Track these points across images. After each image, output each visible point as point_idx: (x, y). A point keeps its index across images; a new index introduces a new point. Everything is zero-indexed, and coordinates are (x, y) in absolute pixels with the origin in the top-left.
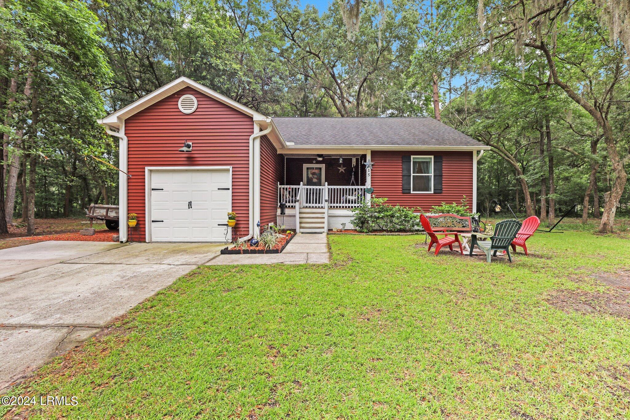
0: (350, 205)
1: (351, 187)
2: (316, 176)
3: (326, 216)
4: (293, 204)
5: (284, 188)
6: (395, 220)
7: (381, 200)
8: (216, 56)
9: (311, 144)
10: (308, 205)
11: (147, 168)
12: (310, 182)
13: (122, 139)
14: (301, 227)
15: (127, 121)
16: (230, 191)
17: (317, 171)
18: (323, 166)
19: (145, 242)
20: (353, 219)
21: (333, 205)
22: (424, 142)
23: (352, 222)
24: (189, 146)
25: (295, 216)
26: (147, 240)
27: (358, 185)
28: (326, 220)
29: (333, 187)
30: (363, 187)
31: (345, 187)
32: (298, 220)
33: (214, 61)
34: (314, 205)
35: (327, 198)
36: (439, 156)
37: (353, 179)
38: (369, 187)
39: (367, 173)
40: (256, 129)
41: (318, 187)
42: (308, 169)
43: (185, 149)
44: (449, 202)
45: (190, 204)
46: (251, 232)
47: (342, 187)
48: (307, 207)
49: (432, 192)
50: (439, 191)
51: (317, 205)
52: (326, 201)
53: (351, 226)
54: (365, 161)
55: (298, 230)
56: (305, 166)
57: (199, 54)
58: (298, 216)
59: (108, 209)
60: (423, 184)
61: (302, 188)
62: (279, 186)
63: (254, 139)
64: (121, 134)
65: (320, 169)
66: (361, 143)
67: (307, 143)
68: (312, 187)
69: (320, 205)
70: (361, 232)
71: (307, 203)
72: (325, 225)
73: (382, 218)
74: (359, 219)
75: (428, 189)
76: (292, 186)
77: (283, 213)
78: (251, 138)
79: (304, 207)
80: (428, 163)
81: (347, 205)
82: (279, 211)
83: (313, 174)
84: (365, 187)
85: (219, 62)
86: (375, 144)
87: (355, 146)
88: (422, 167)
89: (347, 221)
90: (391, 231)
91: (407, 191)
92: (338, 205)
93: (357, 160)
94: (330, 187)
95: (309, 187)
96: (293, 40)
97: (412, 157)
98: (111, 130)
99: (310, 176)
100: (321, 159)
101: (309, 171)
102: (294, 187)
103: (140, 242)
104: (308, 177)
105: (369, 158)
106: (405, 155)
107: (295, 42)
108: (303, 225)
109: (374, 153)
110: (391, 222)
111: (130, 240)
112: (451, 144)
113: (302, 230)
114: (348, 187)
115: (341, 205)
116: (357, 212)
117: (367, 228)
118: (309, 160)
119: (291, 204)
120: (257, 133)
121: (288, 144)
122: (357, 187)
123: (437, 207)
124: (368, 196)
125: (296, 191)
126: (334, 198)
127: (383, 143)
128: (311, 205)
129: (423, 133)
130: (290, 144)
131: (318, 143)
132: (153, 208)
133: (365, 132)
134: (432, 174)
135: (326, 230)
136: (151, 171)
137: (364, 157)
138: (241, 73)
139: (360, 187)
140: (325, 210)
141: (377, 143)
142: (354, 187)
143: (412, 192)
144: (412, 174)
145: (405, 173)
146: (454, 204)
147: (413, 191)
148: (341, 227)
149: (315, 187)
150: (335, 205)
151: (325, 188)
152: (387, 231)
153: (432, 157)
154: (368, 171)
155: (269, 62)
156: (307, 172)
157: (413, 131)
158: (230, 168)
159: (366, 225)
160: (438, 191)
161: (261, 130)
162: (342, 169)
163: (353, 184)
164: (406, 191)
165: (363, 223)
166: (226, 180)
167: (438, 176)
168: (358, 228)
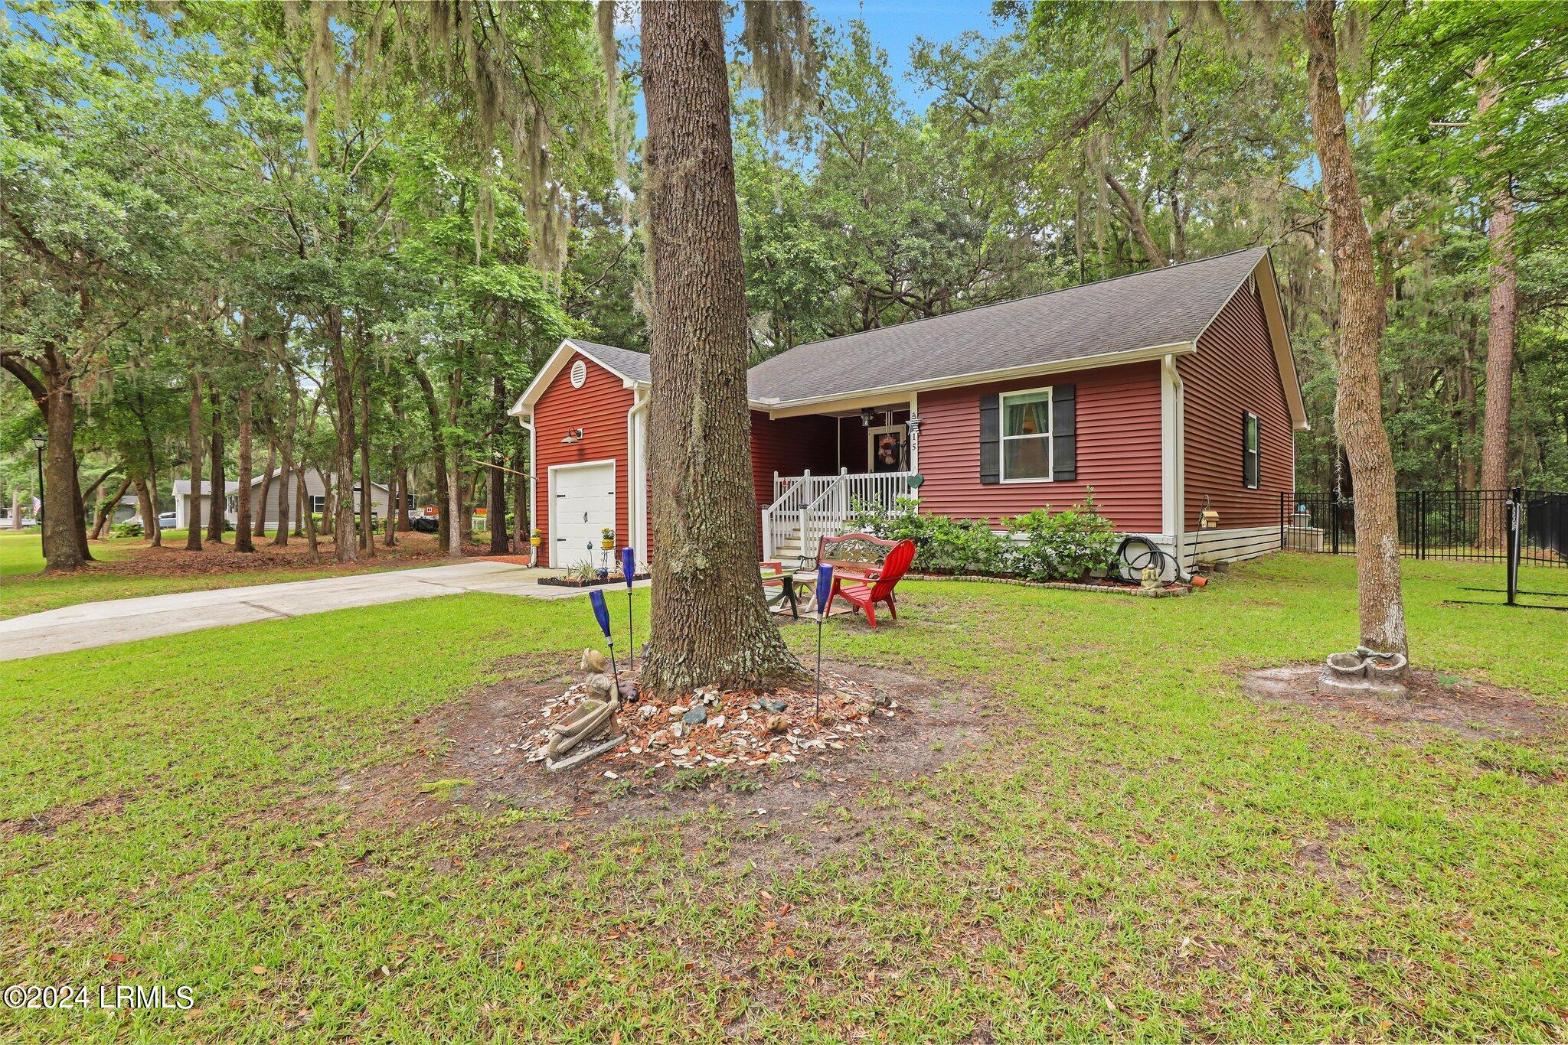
2: (889, 452)
11: (551, 468)
12: (879, 464)
13: (532, 432)
15: (537, 407)
16: (614, 497)
17: (891, 441)
18: (902, 429)
19: (547, 567)
24: (577, 434)
26: (551, 565)
30: (905, 475)
36: (1065, 384)
38: (916, 473)
39: (912, 442)
40: (637, 398)
43: (569, 439)
45: (586, 515)
49: (1051, 479)
50: (1067, 477)
54: (908, 419)
60: (1029, 459)
61: (809, 481)
62: (777, 480)
64: (531, 427)
66: (900, 380)
75: (1040, 472)
78: (629, 415)
80: (1039, 408)
83: (887, 446)
84: (909, 474)
86: (925, 376)
91: (991, 480)
97: (1002, 395)
98: (524, 421)
99: (881, 451)
101: (880, 441)
103: (543, 566)
104: (876, 454)
105: (914, 409)
106: (985, 394)
109: (926, 398)
111: (537, 563)
121: (771, 401)
124: (915, 493)
132: (558, 521)
134: (1049, 434)
136: (556, 471)
141: (929, 374)
143: (1002, 481)
144: (1002, 438)
145: (987, 436)
147: (1006, 477)
153: (1049, 390)
154: (913, 438)
156: (875, 445)
158: (613, 461)
160: (1063, 475)
164: (989, 479)
167: (1068, 440)
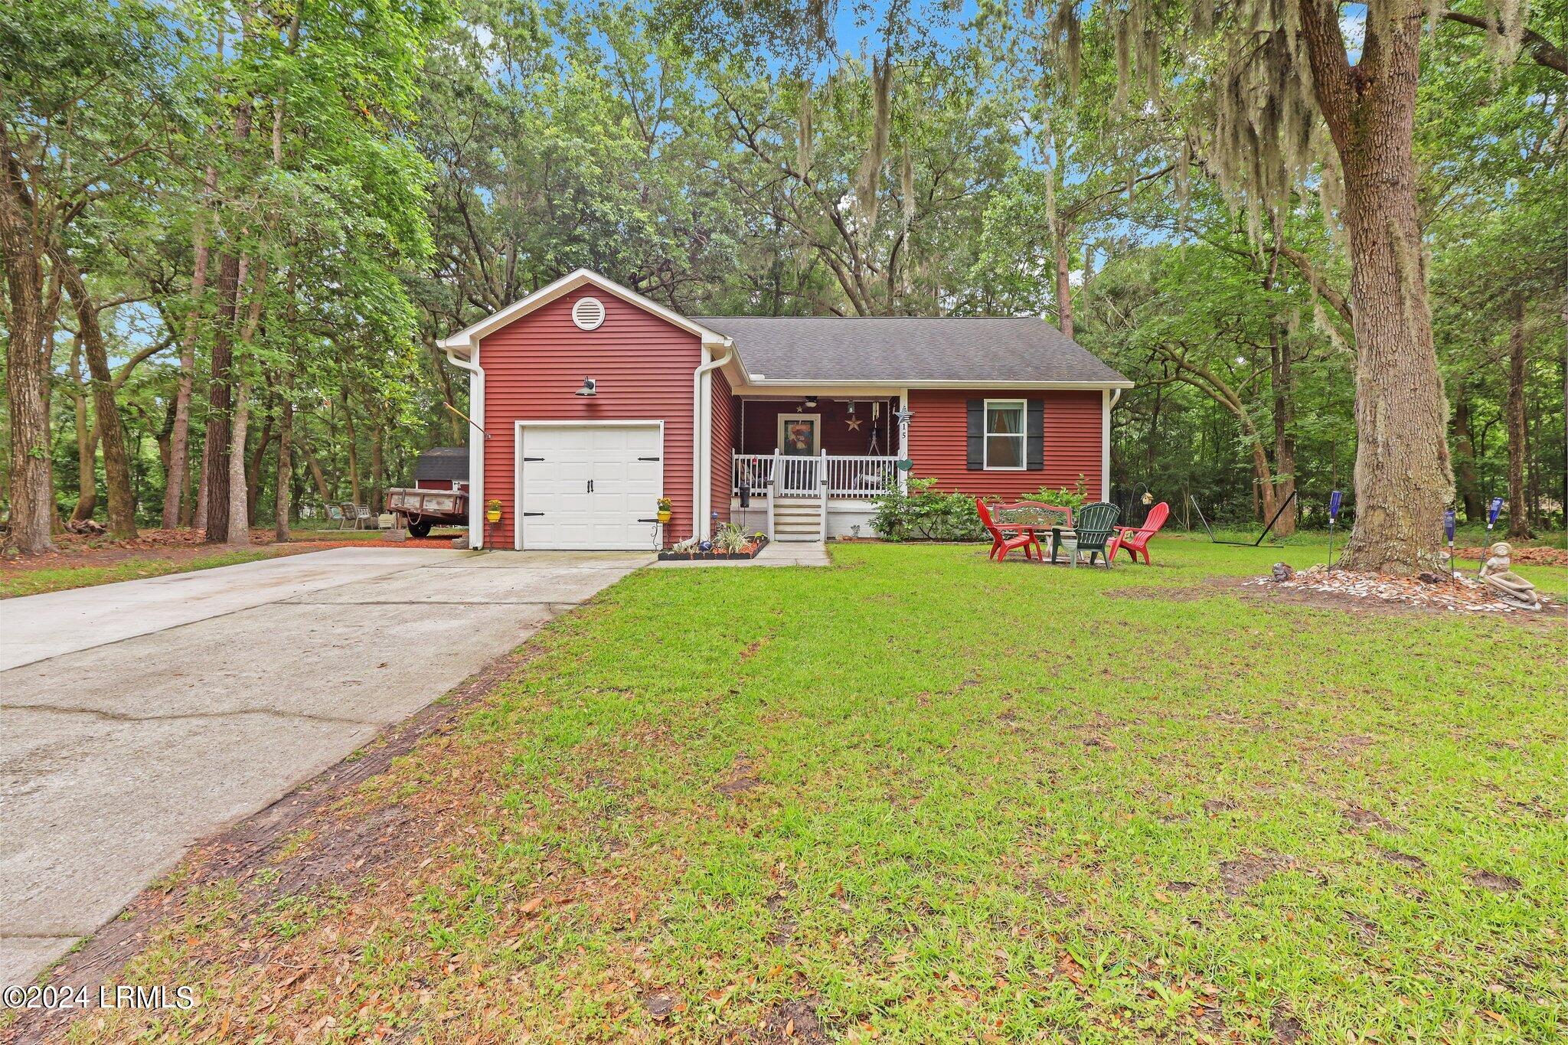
0: (869, 492)
1: (870, 458)
2: (802, 437)
3: (822, 511)
4: (762, 491)
5: (743, 461)
6: (952, 520)
7: (926, 483)
8: (600, 195)
9: (795, 377)
10: (789, 491)
11: (518, 424)
12: (790, 449)
13: (476, 373)
14: (776, 532)
15: (484, 343)
16: (661, 463)
17: (804, 428)
18: (817, 418)
19: (513, 549)
20: (873, 517)
21: (835, 492)
22: (1011, 374)
23: (871, 523)
24: (590, 386)
25: (766, 512)
26: (517, 547)
27: (884, 453)
28: (822, 520)
29: (836, 458)
30: (892, 458)
31: (858, 458)
32: (771, 519)
33: (599, 207)
34: (801, 492)
35: (825, 478)
36: (1038, 399)
37: (874, 442)
38: (905, 458)
39: (901, 431)
40: (706, 356)
41: (808, 458)
42: (786, 422)
43: (586, 391)
44: (1054, 487)
45: (590, 484)
46: (695, 533)
47: (853, 458)
48: (786, 496)
49: (1025, 468)
50: (1038, 467)
51: (806, 492)
52: (823, 483)
53: (868, 531)
54: (898, 410)
55: (771, 536)
56: (782, 418)
57: (570, 192)
58: (771, 512)
59: (424, 496)
60: (1005, 452)
61: (778, 459)
62: (735, 457)
63: (702, 374)
64: (474, 364)
65: (812, 423)
66: (890, 376)
67: (787, 375)
68: (796, 458)
69: (811, 492)
70: (888, 541)
71: (786, 487)
72: (822, 529)
73: (927, 515)
74: (886, 517)
75: (1016, 462)
76: (759, 457)
77: (744, 504)
78: (697, 372)
79: (781, 496)
80: (1016, 414)
81: (863, 492)
82: (735, 503)
83: (798, 433)
84: (897, 458)
85: (607, 207)
86: (915, 377)
87: (878, 381)
88: (1004, 420)
89: (862, 521)
90: (943, 540)
91: (977, 467)
92: (846, 492)
93: (883, 406)
94: (831, 458)
95: (791, 458)
96: (752, 146)
97: (986, 401)
98: (457, 357)
99: (792, 437)
100: (812, 405)
101: (790, 427)
102: (763, 457)
103: (505, 549)
104: (786, 438)
105: (904, 403)
106: (973, 399)
107: (756, 149)
108: (781, 528)
109: (915, 395)
110: (944, 522)
111: (489, 545)
112: (1060, 377)
113: (779, 537)
114: (864, 458)
115: (851, 492)
116: (881, 504)
117: (899, 534)
118: (790, 406)
119: (757, 490)
120: (706, 363)
121: (753, 377)
122: (881, 458)
123: (1030, 496)
124: (903, 475)
125: (766, 466)
126: (839, 479)
127: (931, 376)
128: (795, 492)
129: (1013, 352)
130: (756, 378)
131: (807, 375)
132: (526, 491)
133: (899, 352)
134: (1024, 434)
135: (822, 536)
136: (523, 428)
137: (895, 401)
138: (650, 229)
139: (887, 458)
140: (822, 502)
141: (922, 374)
142: (875, 458)
143: (985, 468)
144: (986, 435)
145: (973, 431)
146: (1064, 490)
147: (988, 465)
148: (850, 533)
149: (802, 458)
150: (840, 492)
151: (822, 460)
152: (936, 540)
153: (1025, 401)
154: (904, 428)
155: (702, 200)
156: (786, 430)
157: (993, 349)
158: (661, 423)
159: (897, 527)
160: (1035, 466)
161: (713, 359)
162: (853, 425)
163: (874, 453)
164: (974, 466)
165: (891, 525)
166: (655, 443)
167: (1036, 438)
168: (882, 535)
